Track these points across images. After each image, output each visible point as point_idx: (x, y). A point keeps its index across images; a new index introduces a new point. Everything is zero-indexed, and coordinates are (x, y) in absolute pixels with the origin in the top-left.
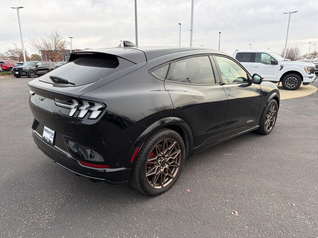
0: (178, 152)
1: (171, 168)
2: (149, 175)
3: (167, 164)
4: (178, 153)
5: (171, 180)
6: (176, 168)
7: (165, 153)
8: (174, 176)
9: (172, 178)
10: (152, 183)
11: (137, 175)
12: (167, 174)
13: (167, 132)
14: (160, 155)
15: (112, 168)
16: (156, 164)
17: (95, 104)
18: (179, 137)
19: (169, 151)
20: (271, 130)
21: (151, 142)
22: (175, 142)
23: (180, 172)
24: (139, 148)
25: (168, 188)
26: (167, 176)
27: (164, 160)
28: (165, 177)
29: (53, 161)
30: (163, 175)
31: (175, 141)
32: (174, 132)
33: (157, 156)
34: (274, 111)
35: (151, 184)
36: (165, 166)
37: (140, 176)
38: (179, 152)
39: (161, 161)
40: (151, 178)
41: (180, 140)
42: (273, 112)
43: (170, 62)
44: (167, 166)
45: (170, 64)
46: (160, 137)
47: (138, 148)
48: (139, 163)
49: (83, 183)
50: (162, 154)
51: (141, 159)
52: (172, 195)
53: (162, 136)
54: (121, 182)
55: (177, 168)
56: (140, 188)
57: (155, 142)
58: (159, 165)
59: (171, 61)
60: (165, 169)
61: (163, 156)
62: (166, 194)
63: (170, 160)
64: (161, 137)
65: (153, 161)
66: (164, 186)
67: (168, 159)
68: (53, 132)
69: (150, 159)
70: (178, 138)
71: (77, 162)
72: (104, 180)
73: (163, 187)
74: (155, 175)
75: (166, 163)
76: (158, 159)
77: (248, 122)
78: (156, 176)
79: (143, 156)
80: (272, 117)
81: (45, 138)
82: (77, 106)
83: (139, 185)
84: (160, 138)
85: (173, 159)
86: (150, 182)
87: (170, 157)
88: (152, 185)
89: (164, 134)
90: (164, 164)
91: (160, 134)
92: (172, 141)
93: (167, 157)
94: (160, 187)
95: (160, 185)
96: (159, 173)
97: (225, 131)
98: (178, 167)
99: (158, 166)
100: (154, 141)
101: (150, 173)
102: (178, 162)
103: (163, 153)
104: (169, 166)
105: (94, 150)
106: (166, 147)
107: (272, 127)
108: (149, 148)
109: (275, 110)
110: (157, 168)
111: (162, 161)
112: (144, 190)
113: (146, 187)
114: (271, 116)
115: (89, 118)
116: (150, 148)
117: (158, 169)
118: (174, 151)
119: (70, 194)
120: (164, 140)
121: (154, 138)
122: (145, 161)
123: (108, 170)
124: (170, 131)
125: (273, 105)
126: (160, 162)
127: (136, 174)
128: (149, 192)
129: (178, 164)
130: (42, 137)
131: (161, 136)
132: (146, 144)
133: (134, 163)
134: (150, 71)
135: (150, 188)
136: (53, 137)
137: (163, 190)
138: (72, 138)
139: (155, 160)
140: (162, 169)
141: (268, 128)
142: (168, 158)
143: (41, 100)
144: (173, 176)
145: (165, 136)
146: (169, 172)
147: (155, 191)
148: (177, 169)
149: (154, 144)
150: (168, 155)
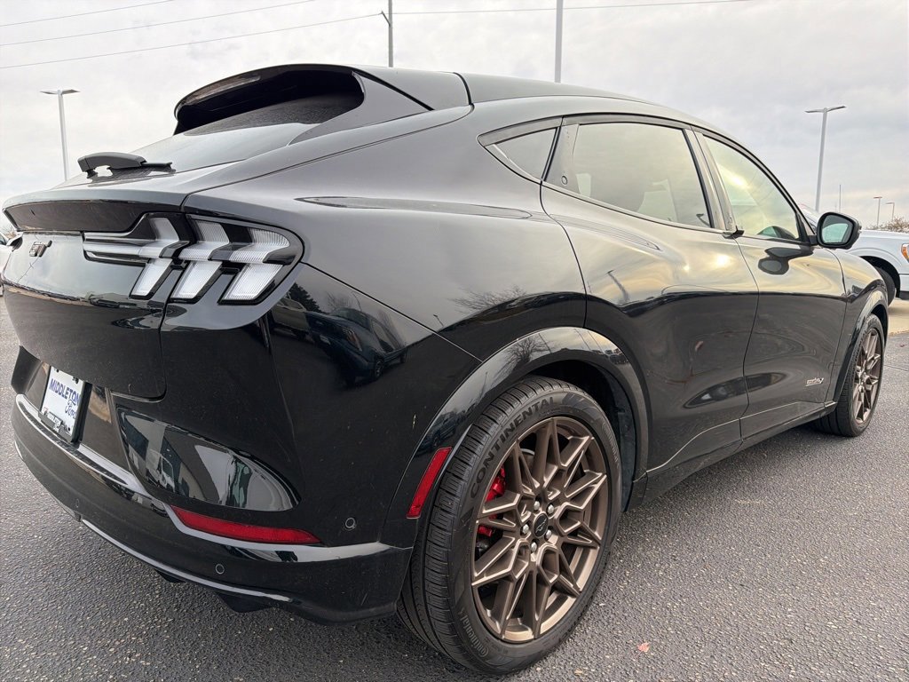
0: (595, 483)
1: (568, 549)
2: (485, 579)
3: (556, 531)
4: (597, 487)
5: (570, 601)
6: (586, 549)
7: (547, 480)
8: (581, 583)
9: (573, 595)
10: (496, 616)
11: (438, 578)
12: (556, 577)
13: (558, 391)
14: (530, 491)
15: (322, 544)
16: (511, 532)
17: (256, 234)
18: (600, 416)
19: (565, 474)
20: (867, 420)
21: (495, 431)
22: (585, 439)
23: (601, 566)
24: (449, 453)
25: (560, 636)
26: (555, 588)
27: (542, 512)
28: (547, 590)
29: (72, 512)
30: (541, 581)
31: (587, 435)
32: (582, 394)
33: (518, 496)
34: (875, 356)
35: (490, 622)
36: (546, 539)
37: (449, 586)
38: (598, 482)
39: (532, 516)
40: (490, 593)
41: (604, 432)
42: (873, 359)
43: (557, 122)
44: (553, 541)
45: (558, 129)
46: (533, 409)
47: (445, 449)
48: (447, 521)
49: (198, 610)
50: (537, 485)
51: (455, 503)
52: (578, 672)
53: (539, 405)
54: (361, 613)
55: (592, 551)
56: (447, 640)
57: (512, 430)
58: (522, 534)
59: (563, 117)
60: (548, 552)
61: (541, 497)
62: (553, 664)
63: (567, 516)
64: (537, 409)
65: (499, 516)
66: (545, 626)
67: (560, 509)
68: (78, 388)
69: (488, 505)
70: (599, 422)
71: (164, 514)
72: (285, 599)
73: (537, 635)
74: (508, 578)
75: (550, 528)
76: (520, 506)
77: (809, 383)
78: (512, 586)
79: (462, 487)
80: (867, 377)
81: (49, 416)
82: (172, 246)
83: (442, 627)
84: (530, 413)
85: (578, 511)
86: (489, 611)
87: (567, 500)
88: (497, 627)
89: (547, 399)
90: (544, 531)
91: (532, 396)
92: (575, 434)
93: (556, 502)
94: (527, 635)
95: (529, 623)
96: (525, 572)
97: (747, 408)
98: (595, 548)
99: (519, 542)
100: (508, 426)
101: (489, 571)
102: (593, 525)
103: (542, 482)
104: (563, 540)
105: (252, 458)
106: (551, 459)
107: (869, 410)
108: (487, 456)
109: (876, 352)
110: (515, 550)
111: (537, 516)
112: (462, 649)
113: (473, 637)
114: (866, 370)
115: (225, 298)
116: (492, 456)
117: (519, 553)
118: (579, 475)
119: (137, 661)
120: (545, 425)
121: (509, 411)
122: (472, 513)
123: (307, 553)
124: (567, 389)
125: (872, 335)
126: (528, 522)
127: (430, 576)
128: (484, 659)
129: (596, 534)
130: (40, 415)
131: (536, 405)
132: (474, 438)
133: (422, 521)
134: (485, 140)
135: (488, 640)
136: (75, 408)
137: (539, 646)
138: (146, 401)
139: (511, 514)
140: (536, 552)
141: (860, 415)
142: (560, 504)
143: (36, 255)
144: (576, 586)
145: (549, 408)
146: (563, 570)
147: (509, 654)
148: (593, 555)
149: (506, 437)
150: (558, 493)
